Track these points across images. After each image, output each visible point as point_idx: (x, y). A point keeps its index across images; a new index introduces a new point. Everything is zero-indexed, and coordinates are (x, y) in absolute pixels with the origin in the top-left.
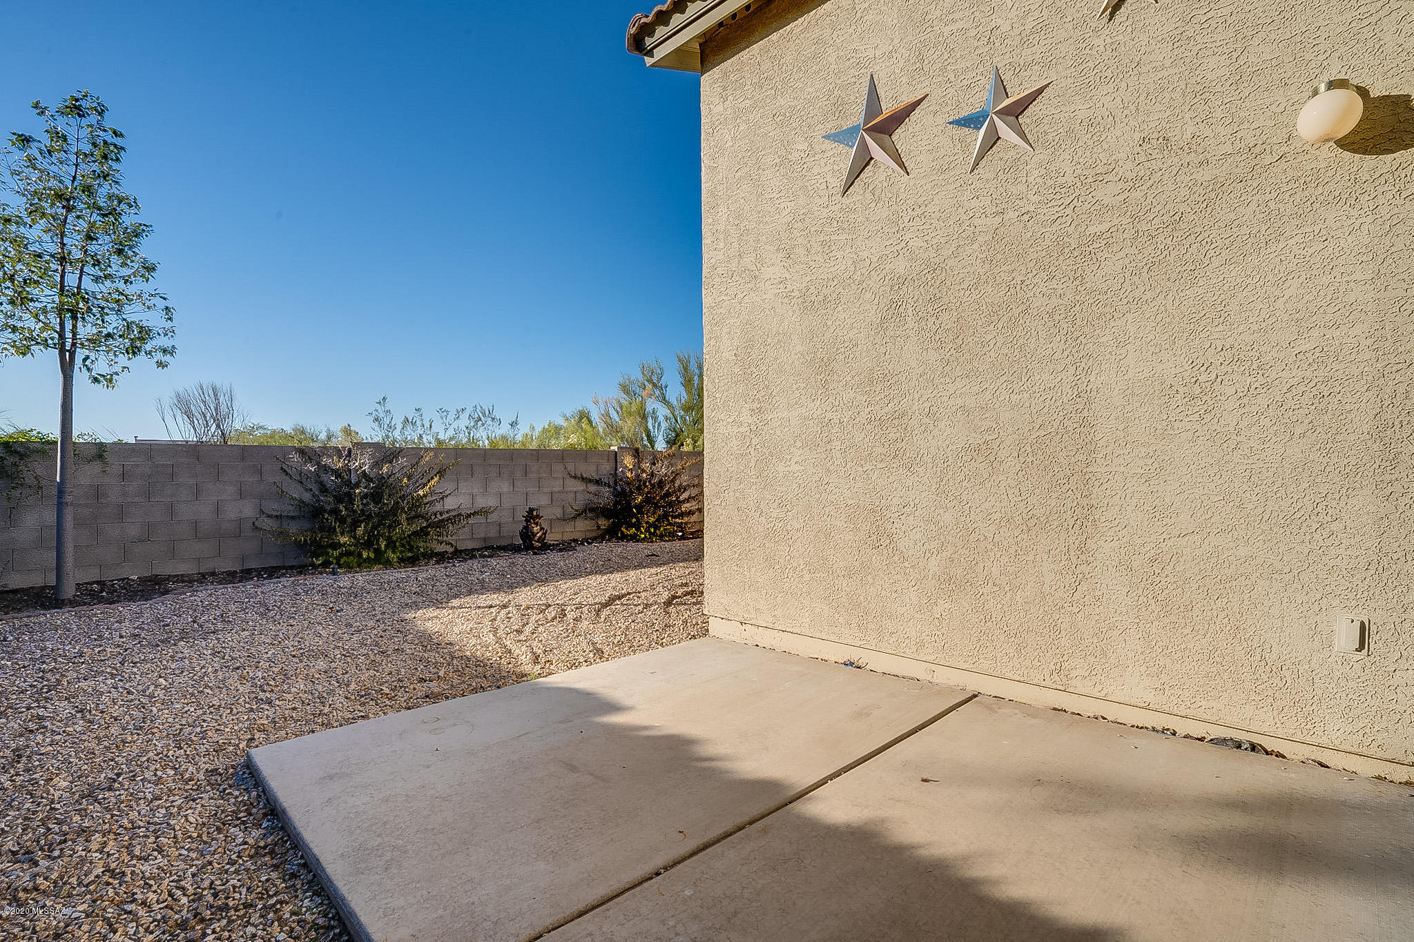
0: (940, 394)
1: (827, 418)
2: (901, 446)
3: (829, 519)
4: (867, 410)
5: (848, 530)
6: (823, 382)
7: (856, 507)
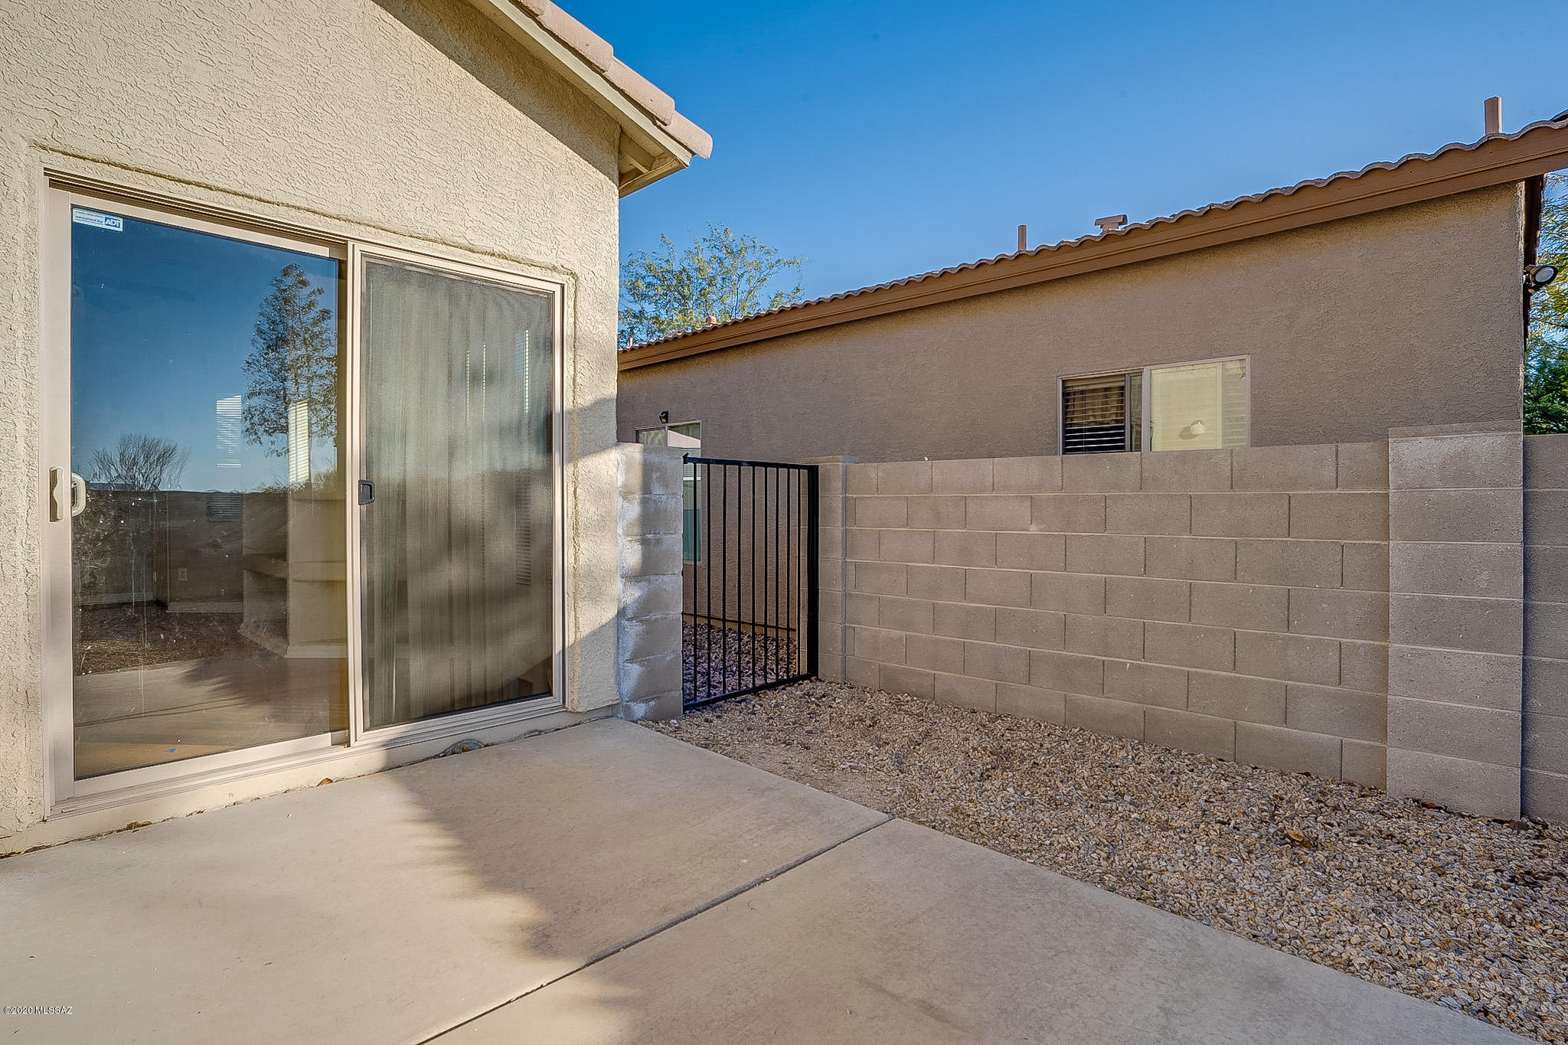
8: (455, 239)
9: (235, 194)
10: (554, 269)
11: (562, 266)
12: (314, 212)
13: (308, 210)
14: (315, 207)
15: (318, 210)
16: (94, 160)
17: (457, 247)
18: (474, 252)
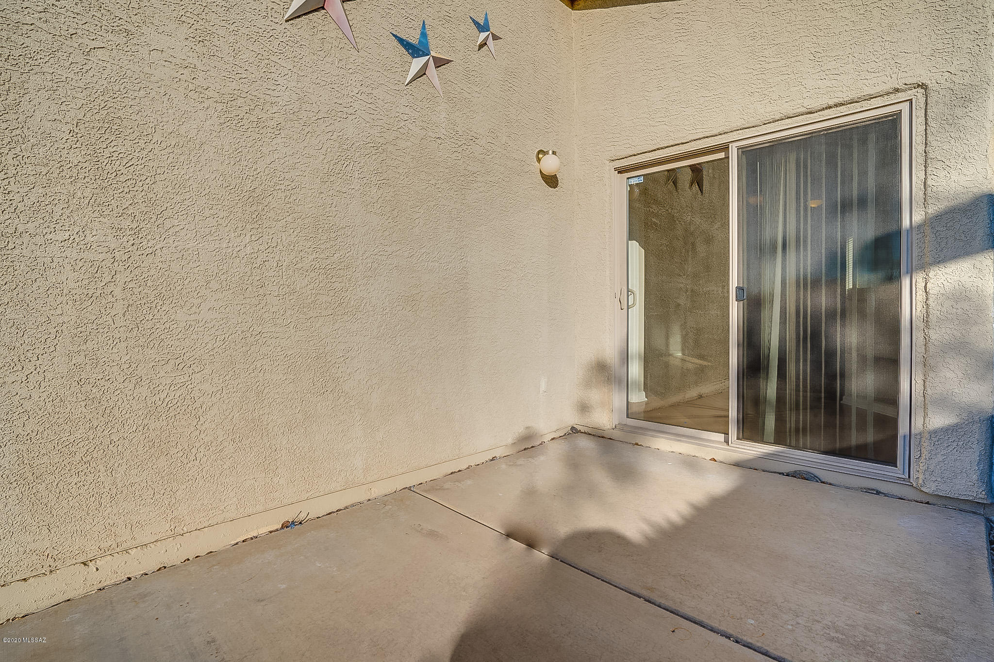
0: (381, 253)
1: (259, 259)
2: (346, 295)
3: (261, 375)
4: (311, 258)
5: (287, 382)
6: (254, 216)
7: (297, 357)
8: (795, 112)
9: (672, 146)
10: (897, 90)
11: (905, 84)
12: (707, 137)
13: (704, 138)
14: (707, 134)
15: (708, 135)
16: (626, 157)
17: (800, 116)
18: (814, 113)
